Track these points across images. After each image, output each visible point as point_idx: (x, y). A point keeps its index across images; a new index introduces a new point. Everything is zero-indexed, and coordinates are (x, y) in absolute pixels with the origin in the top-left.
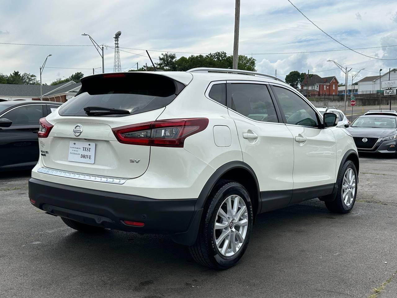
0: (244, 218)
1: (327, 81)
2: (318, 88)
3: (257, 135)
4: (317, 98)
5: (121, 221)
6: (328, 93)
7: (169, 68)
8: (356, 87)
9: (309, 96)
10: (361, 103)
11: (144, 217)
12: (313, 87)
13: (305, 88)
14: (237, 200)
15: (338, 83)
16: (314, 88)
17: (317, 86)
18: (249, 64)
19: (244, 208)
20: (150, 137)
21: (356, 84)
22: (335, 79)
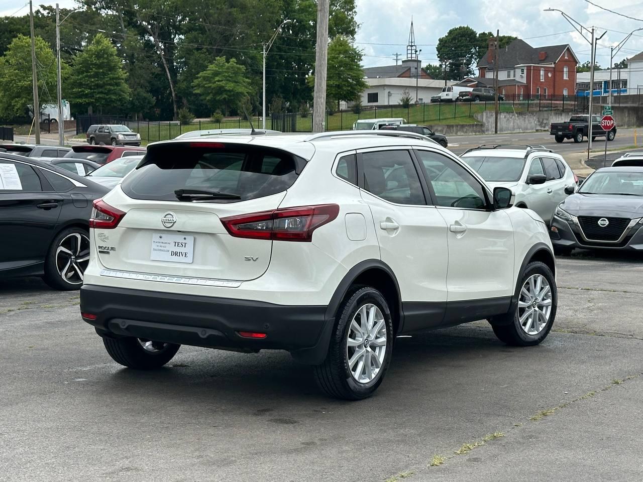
0: (381, 336)
1: (546, 57)
2: (525, 75)
3: (397, 225)
4: (520, 104)
5: (236, 332)
6: (551, 92)
7: (115, 13)
8: (624, 75)
9: (501, 99)
10: (633, 119)
11: (267, 326)
12: (512, 72)
13: (490, 75)
14: (373, 310)
15: (576, 62)
16: (514, 76)
17: (522, 70)
18: (338, 7)
19: (382, 322)
20: (272, 229)
21: (624, 65)
22: (568, 49)
